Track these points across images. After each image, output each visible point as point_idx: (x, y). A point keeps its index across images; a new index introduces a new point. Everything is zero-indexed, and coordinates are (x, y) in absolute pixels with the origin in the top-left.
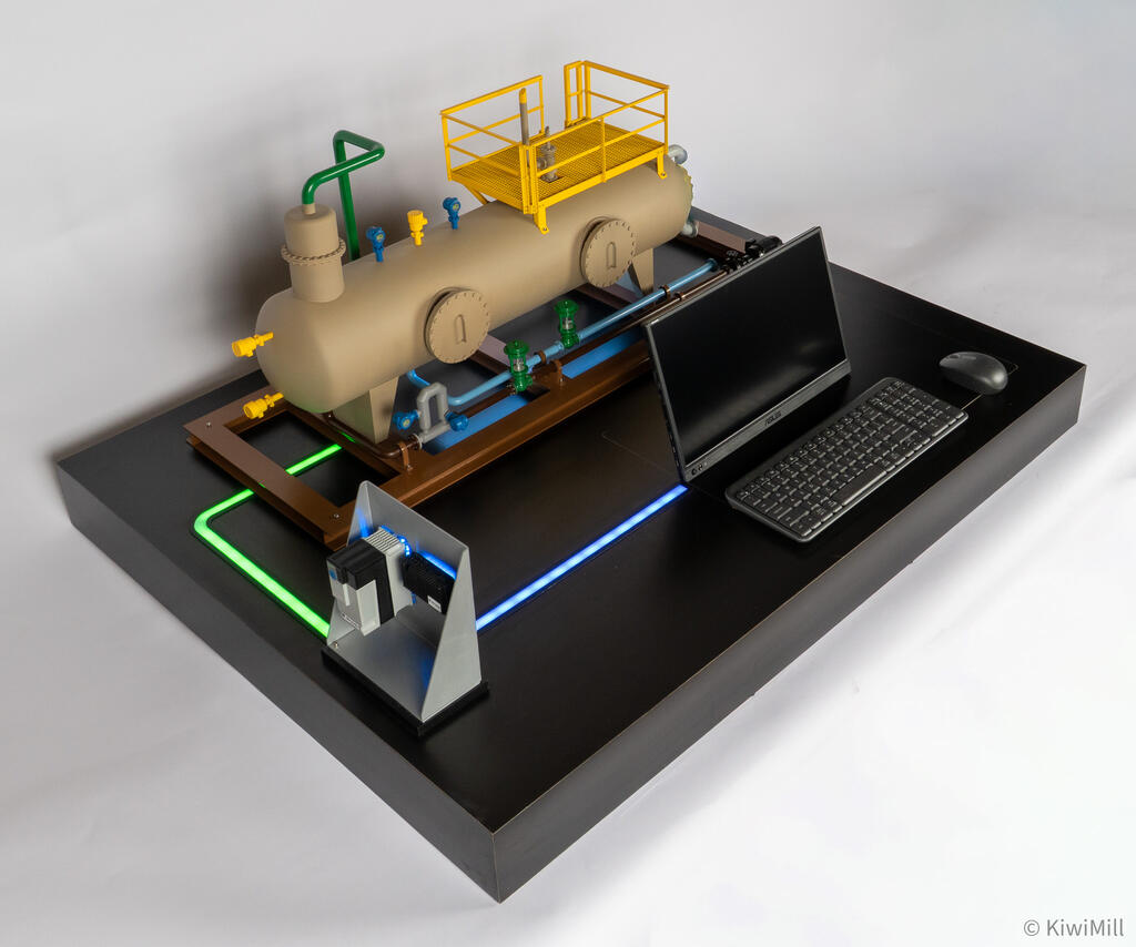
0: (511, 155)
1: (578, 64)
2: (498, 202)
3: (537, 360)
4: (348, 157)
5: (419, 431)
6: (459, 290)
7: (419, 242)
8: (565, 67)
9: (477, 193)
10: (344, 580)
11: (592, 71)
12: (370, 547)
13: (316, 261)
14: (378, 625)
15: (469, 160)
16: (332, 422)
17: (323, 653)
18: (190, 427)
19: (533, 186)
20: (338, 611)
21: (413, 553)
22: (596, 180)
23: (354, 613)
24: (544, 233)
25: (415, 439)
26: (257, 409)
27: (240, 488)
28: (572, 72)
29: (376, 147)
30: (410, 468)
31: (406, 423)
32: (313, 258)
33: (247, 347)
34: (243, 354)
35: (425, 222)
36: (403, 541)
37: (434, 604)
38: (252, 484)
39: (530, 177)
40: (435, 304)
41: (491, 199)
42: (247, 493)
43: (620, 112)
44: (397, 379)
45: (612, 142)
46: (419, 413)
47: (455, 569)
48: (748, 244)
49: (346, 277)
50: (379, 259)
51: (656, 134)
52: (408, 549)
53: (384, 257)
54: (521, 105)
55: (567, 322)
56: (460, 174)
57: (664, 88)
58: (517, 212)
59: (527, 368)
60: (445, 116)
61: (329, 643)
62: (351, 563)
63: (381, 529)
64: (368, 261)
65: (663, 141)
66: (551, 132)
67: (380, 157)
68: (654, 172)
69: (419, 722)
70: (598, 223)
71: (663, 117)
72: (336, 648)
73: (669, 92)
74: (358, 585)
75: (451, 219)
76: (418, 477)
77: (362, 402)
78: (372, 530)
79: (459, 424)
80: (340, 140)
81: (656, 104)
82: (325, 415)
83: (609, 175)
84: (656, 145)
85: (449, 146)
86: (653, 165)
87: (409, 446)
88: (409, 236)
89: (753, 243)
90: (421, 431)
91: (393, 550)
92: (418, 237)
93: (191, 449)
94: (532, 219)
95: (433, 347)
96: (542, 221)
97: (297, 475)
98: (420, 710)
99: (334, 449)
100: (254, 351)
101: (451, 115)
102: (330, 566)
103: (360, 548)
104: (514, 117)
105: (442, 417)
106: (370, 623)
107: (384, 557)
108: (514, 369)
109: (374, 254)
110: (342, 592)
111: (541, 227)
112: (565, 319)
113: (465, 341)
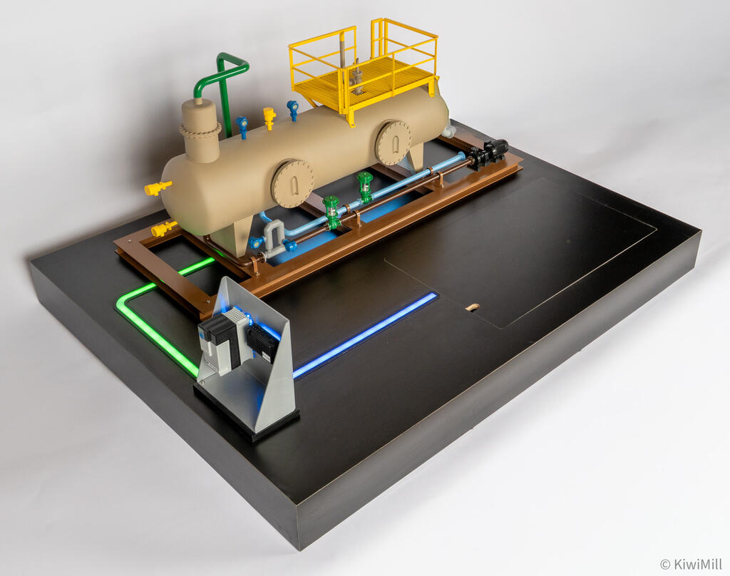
0: (333, 77)
1: (380, 21)
2: (324, 106)
3: (344, 210)
4: (226, 69)
5: (265, 250)
6: (294, 160)
7: (270, 129)
8: (372, 21)
9: (310, 99)
10: (208, 339)
11: (389, 25)
12: (227, 318)
13: (201, 136)
14: (230, 370)
15: (307, 79)
16: (209, 243)
17: (195, 388)
18: (118, 242)
19: (346, 97)
20: (205, 360)
21: (254, 324)
22: (388, 95)
23: (214, 362)
24: (352, 127)
25: (262, 256)
26: (160, 230)
27: (147, 282)
28: (376, 25)
29: (244, 64)
30: (258, 274)
31: (256, 245)
32: (199, 134)
33: (154, 189)
34: (152, 194)
35: (275, 115)
36: (248, 316)
37: (266, 357)
38: (156, 280)
39: (345, 90)
40: (279, 169)
41: (319, 104)
42: (152, 286)
43: (403, 52)
44: (252, 216)
45: (399, 70)
46: (265, 239)
47: (280, 334)
48: (486, 144)
49: (221, 148)
50: (243, 138)
51: (428, 67)
52: (251, 322)
53: (247, 137)
54: (341, 42)
55: (366, 186)
56: (299, 88)
57: (434, 37)
58: (335, 112)
59: (337, 214)
60: (291, 49)
61: (198, 381)
62: (213, 328)
63: (234, 308)
64: (236, 139)
65: (433, 72)
66: (360, 61)
67: (246, 70)
68: (426, 93)
69: (254, 433)
70: (388, 123)
71: (434, 56)
72: (203, 385)
73: (438, 39)
74: (218, 343)
75: (292, 115)
76: (263, 280)
77: (229, 230)
78: (229, 309)
79: (291, 247)
80: (221, 59)
81: (429, 47)
82: (205, 237)
83: (397, 92)
84: (428, 75)
85: (293, 68)
86: (426, 88)
87: (258, 259)
88: (264, 124)
89: (489, 143)
90: (267, 250)
91: (242, 321)
92: (270, 125)
93: (118, 256)
94: (345, 118)
95: (276, 196)
96: (351, 119)
97: (185, 275)
98: (254, 425)
99: (210, 260)
100: (159, 193)
101: (295, 48)
102: (200, 330)
103: (220, 319)
104: (337, 52)
105: (280, 242)
106: (225, 368)
107: (235, 326)
108: (329, 214)
109: (241, 135)
110: (207, 347)
111: (351, 124)
112: (363, 185)
113: (297, 194)
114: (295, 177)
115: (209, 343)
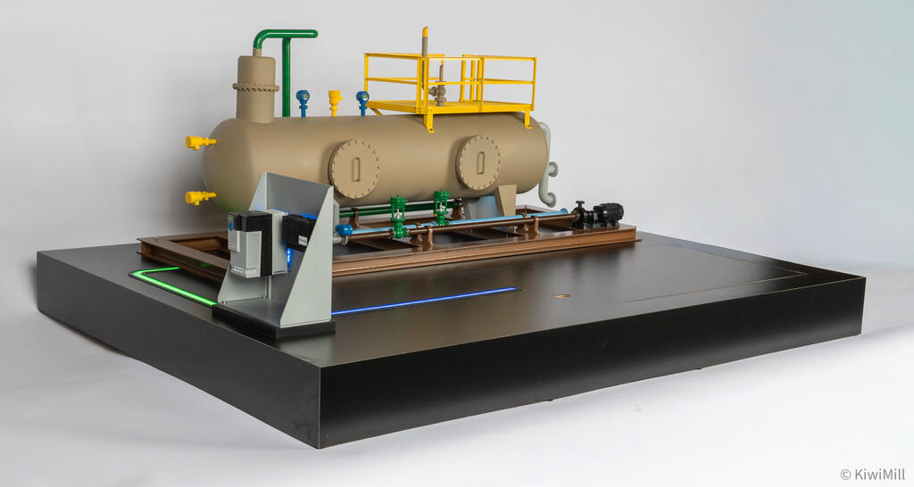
7: (335, 114)
10: (238, 228)
14: (259, 275)
19: (425, 92)
22: (475, 109)
24: (430, 132)
26: (196, 196)
32: (255, 90)
33: (195, 142)
39: (423, 83)
42: (175, 268)
50: (303, 115)
54: (424, 38)
55: (442, 207)
67: (315, 36)
68: (521, 123)
69: (279, 328)
72: (223, 304)
74: (248, 229)
75: (361, 107)
83: (486, 109)
91: (279, 214)
92: (335, 111)
95: (333, 175)
96: (429, 123)
100: (201, 146)
106: (254, 272)
107: (271, 215)
108: (394, 216)
110: (236, 239)
111: (429, 128)
112: (439, 204)
113: (358, 181)
114: (358, 159)
115: (238, 232)
